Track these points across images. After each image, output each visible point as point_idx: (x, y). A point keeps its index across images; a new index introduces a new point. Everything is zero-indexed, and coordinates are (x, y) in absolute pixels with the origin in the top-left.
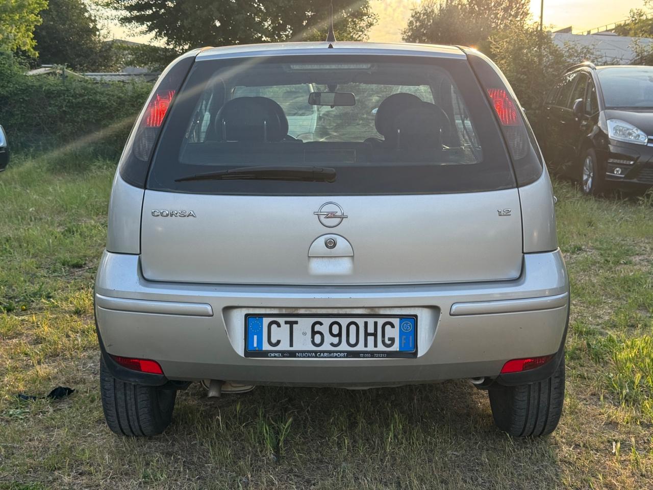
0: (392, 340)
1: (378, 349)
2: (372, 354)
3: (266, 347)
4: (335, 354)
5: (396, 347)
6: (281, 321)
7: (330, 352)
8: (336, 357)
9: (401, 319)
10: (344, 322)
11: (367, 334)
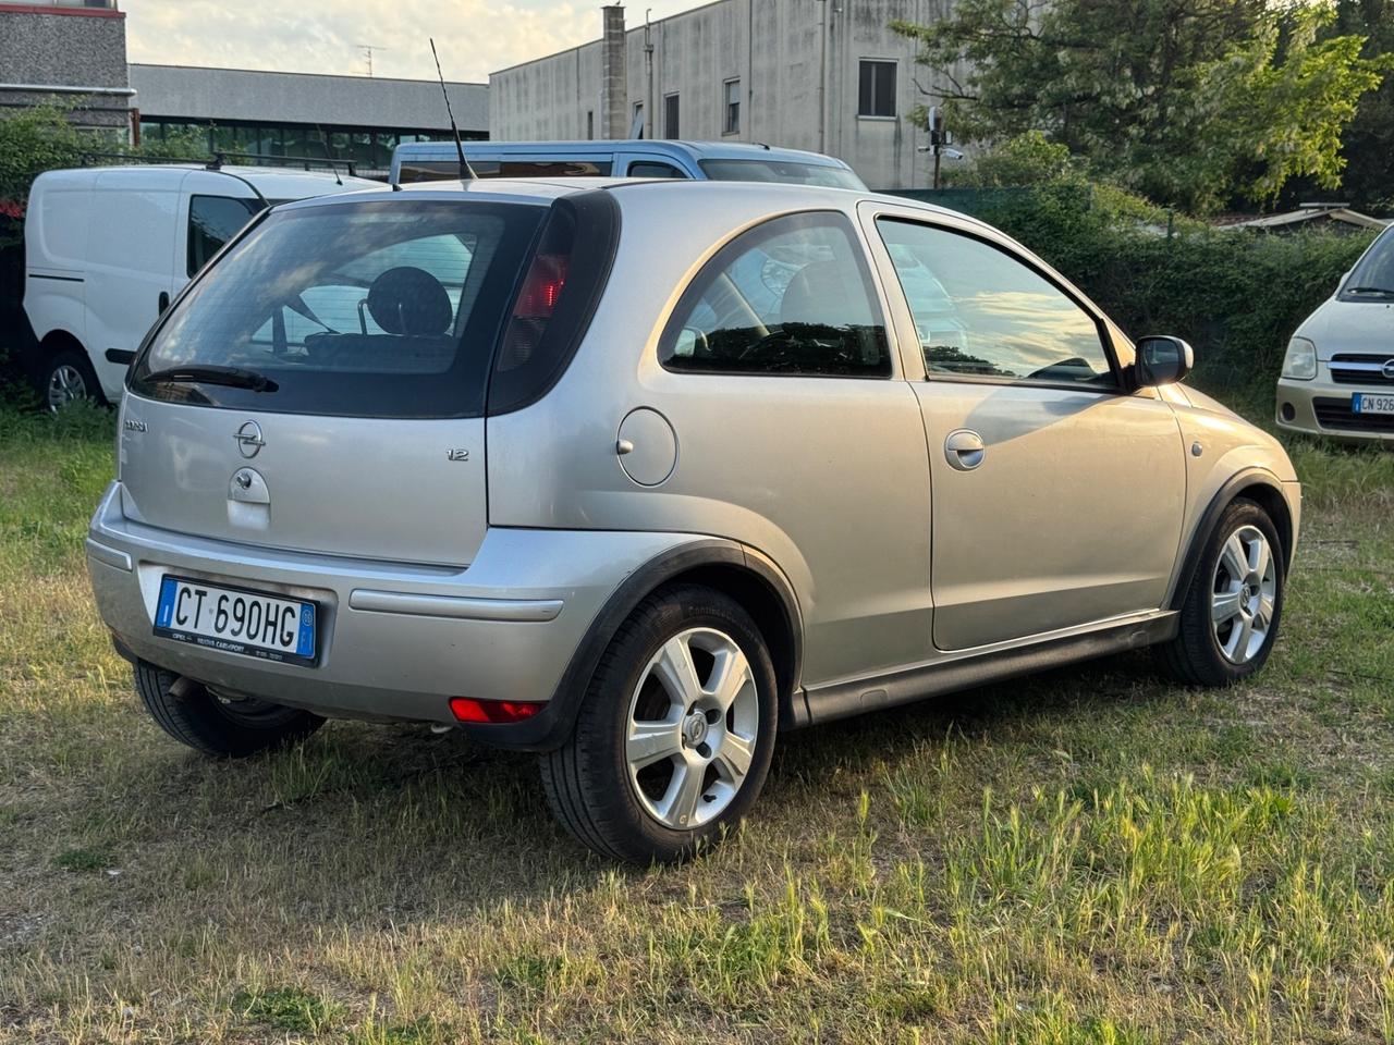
0: (290, 635)
1: (275, 647)
2: (268, 652)
3: (174, 625)
4: (233, 647)
5: (292, 648)
6: (193, 588)
7: (229, 642)
8: (233, 651)
9: (303, 605)
10: (249, 599)
11: (268, 623)
